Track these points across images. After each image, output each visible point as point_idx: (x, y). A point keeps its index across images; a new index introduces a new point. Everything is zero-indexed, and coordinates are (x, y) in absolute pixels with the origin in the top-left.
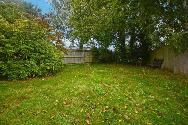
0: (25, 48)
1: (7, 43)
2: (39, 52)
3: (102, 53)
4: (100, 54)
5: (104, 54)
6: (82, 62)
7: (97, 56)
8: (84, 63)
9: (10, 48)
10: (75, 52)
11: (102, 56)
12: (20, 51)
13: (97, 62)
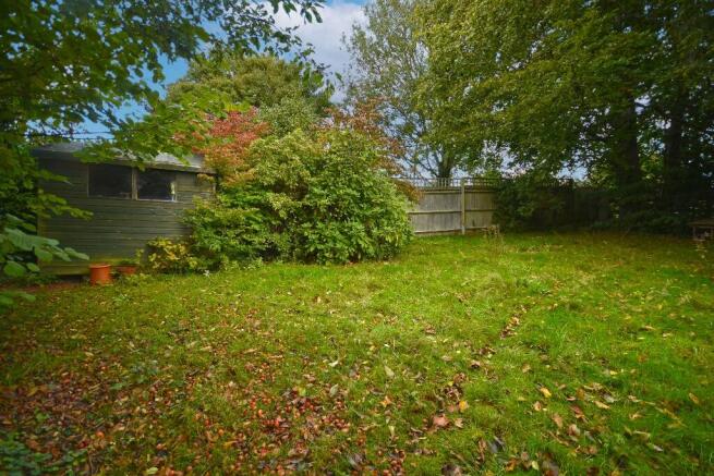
0: (348, 194)
1: (315, 186)
2: (369, 201)
3: (533, 192)
4: (525, 199)
5: (541, 197)
6: (458, 228)
7: (511, 207)
8: (463, 231)
9: (321, 196)
10: (432, 197)
11: (533, 203)
12: (336, 201)
13: (511, 225)
